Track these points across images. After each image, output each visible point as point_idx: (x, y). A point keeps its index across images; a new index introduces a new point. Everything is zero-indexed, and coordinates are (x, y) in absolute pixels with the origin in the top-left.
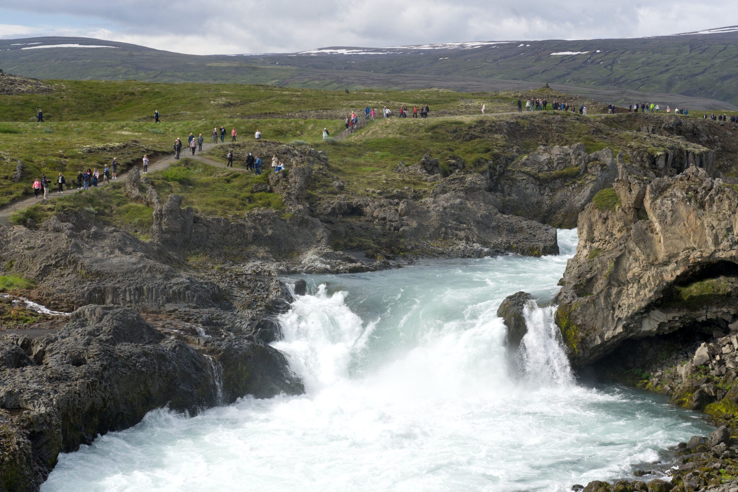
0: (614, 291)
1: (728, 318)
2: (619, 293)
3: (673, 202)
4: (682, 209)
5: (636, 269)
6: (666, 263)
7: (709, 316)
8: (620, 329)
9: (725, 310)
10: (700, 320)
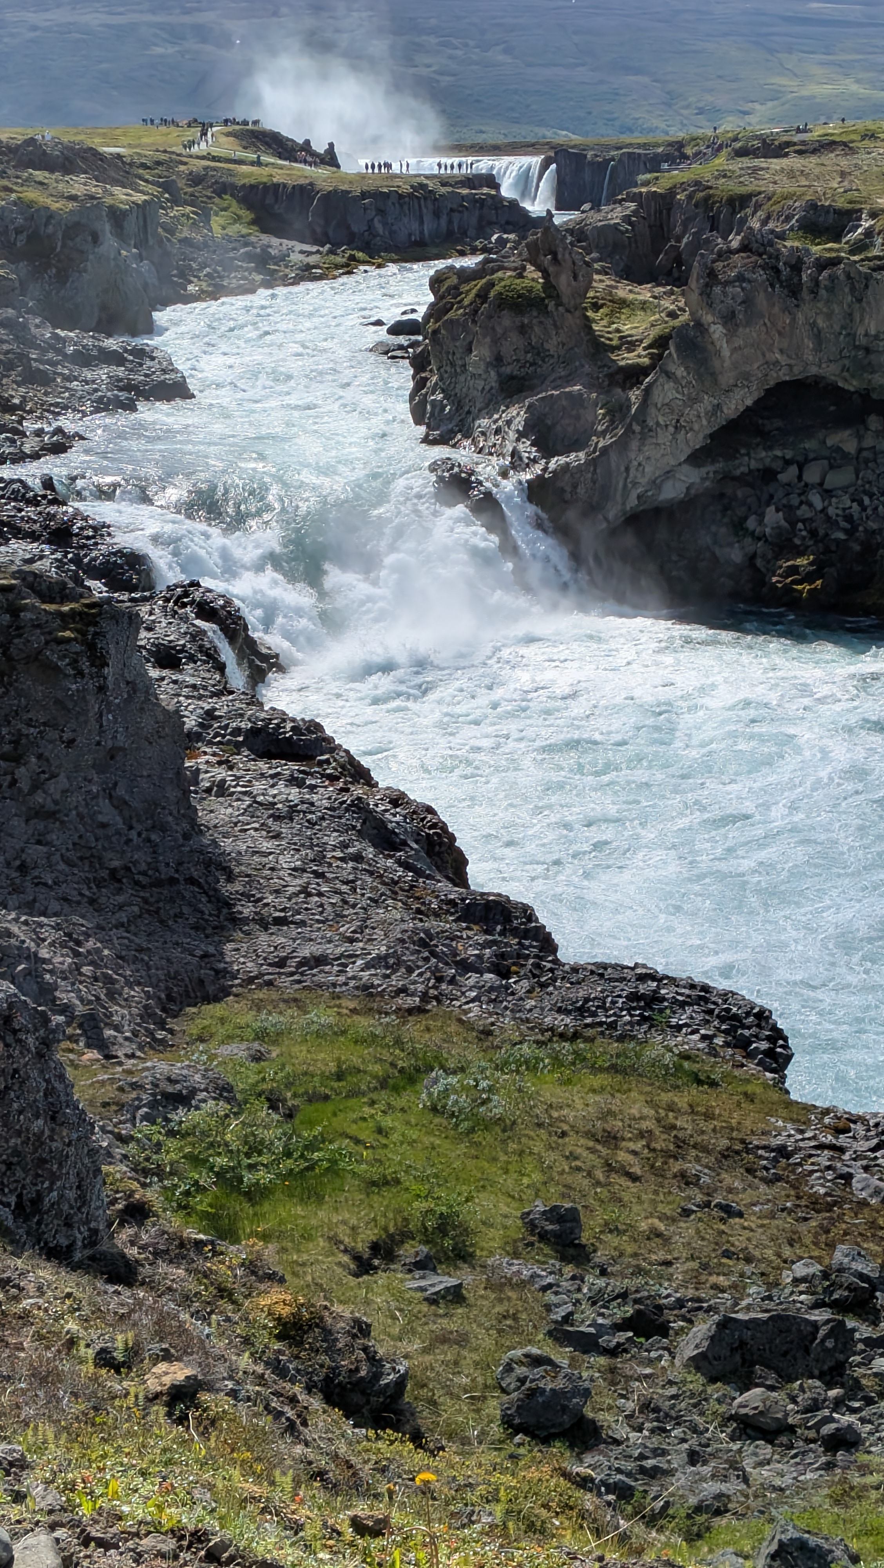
1: (777, 465)
2: (642, 444)
3: (743, 289)
4: (761, 299)
7: (754, 465)
8: (632, 502)
9: (779, 453)
10: (738, 473)
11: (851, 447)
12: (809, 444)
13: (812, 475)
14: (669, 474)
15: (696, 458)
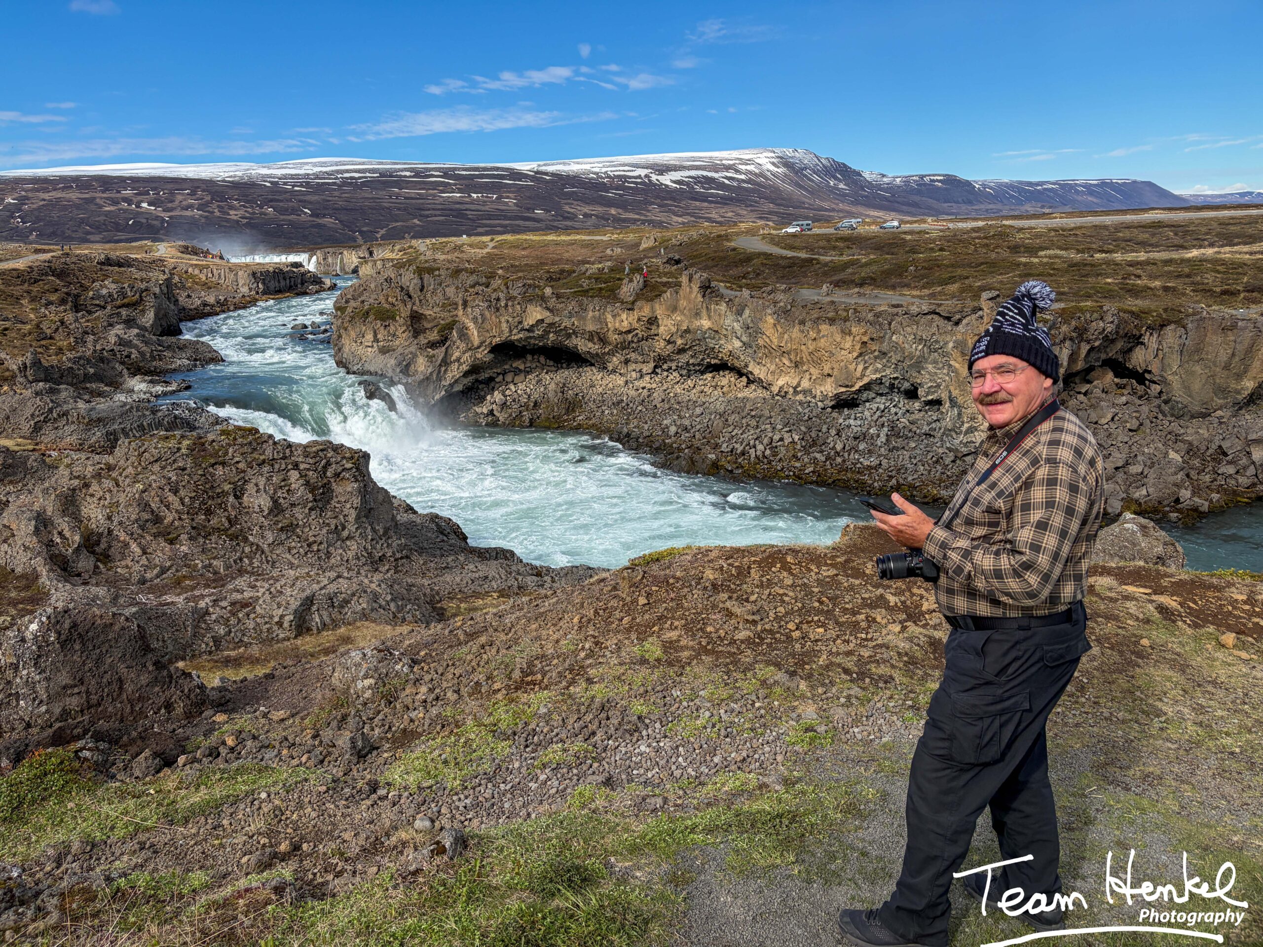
0: (443, 369)
1: (495, 375)
2: (446, 371)
4: (487, 313)
5: (457, 354)
6: (479, 347)
8: (443, 393)
9: (495, 371)
11: (522, 367)
12: (506, 367)
13: (509, 378)
14: (456, 381)
15: (466, 374)
